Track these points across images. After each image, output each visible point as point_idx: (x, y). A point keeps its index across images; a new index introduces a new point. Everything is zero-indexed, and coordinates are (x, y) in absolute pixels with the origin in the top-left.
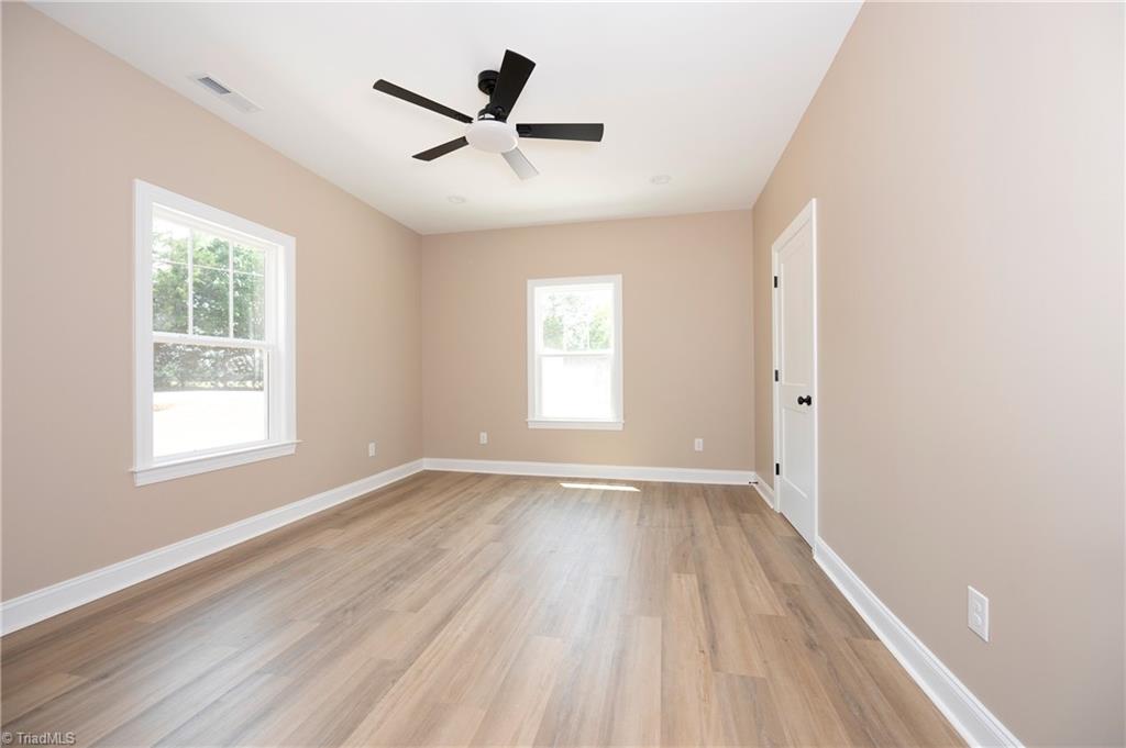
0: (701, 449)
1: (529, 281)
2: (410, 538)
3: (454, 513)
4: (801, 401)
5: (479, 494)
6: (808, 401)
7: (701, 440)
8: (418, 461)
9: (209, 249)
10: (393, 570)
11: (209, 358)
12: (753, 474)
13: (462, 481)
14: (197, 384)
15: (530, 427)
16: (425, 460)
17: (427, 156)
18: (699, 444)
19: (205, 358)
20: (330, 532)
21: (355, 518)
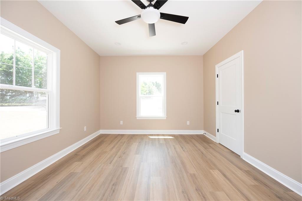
0: (189, 124)
1: (137, 73)
2: (110, 163)
3: (120, 151)
4: (236, 111)
5: (125, 142)
6: (237, 111)
7: (189, 122)
8: (99, 131)
9: (9, 59)
10: (112, 180)
11: (9, 96)
12: (203, 131)
13: (116, 137)
14: (3, 104)
15: (137, 119)
16: (101, 130)
17: (120, 22)
18: (188, 123)
19: (7, 95)
20: (77, 163)
21: (84, 156)
